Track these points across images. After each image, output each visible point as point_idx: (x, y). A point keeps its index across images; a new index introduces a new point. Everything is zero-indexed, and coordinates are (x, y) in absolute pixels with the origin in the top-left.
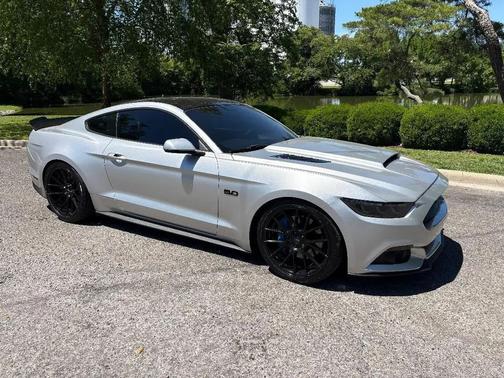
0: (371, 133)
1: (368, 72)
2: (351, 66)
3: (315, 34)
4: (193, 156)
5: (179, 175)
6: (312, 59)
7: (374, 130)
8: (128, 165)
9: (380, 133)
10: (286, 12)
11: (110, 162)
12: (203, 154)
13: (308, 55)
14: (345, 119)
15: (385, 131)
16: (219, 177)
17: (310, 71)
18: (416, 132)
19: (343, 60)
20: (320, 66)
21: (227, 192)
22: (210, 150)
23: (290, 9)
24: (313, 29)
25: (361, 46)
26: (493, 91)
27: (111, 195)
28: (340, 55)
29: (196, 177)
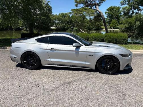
1: (63, 25)
2: (59, 23)
4: (78, 47)
5: (75, 52)
8: (56, 51)
11: (49, 51)
12: (81, 47)
16: (87, 52)
19: (56, 21)
21: (89, 55)
22: (82, 45)
25: (61, 18)
26: (93, 30)
27: (49, 60)
29: (80, 52)
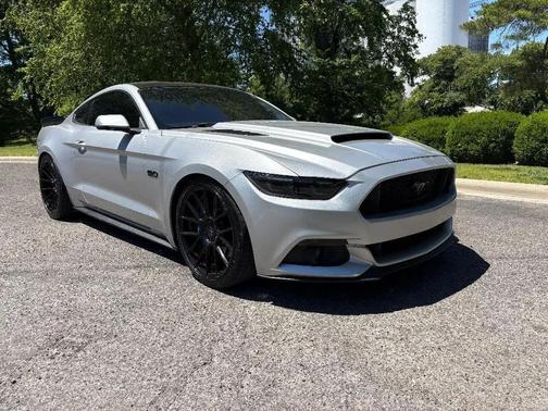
0: (474, 149)
3: (460, 54)
4: (130, 134)
6: (457, 82)
7: (478, 144)
8: (87, 152)
9: (485, 148)
10: (404, 24)
11: (77, 150)
12: (139, 133)
13: (450, 78)
14: (444, 132)
15: (492, 145)
17: (452, 96)
18: (534, 144)
19: (495, 81)
20: (463, 90)
22: (146, 128)
23: (409, 20)
24: (458, 48)
28: (491, 76)
